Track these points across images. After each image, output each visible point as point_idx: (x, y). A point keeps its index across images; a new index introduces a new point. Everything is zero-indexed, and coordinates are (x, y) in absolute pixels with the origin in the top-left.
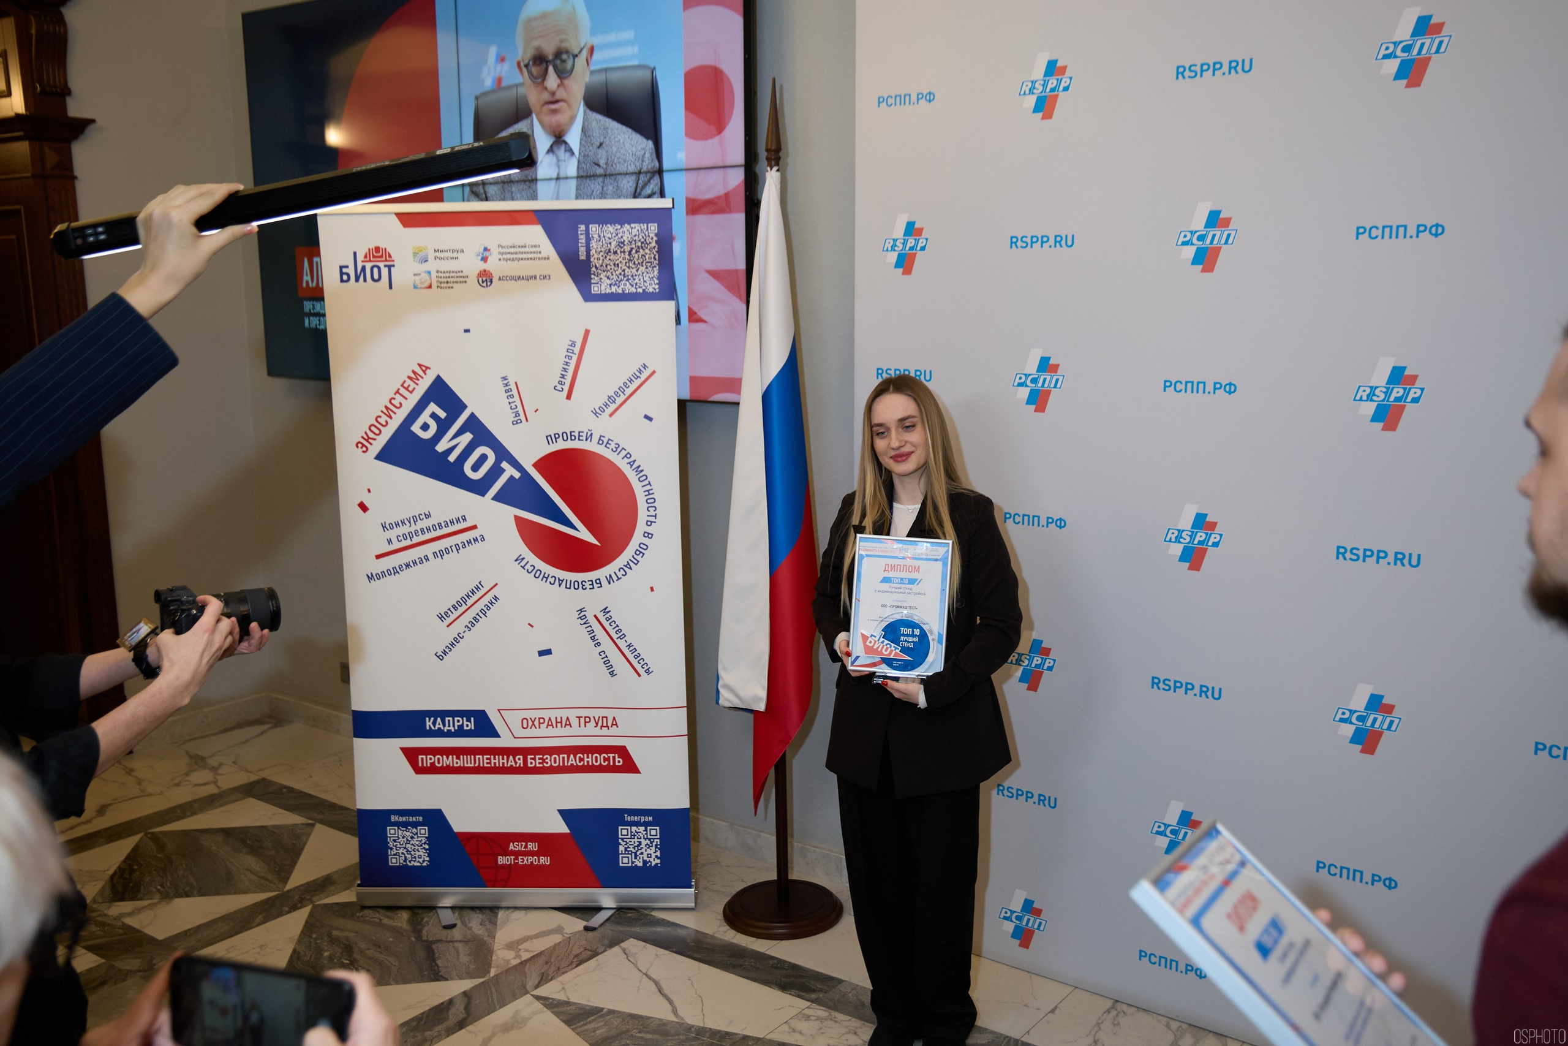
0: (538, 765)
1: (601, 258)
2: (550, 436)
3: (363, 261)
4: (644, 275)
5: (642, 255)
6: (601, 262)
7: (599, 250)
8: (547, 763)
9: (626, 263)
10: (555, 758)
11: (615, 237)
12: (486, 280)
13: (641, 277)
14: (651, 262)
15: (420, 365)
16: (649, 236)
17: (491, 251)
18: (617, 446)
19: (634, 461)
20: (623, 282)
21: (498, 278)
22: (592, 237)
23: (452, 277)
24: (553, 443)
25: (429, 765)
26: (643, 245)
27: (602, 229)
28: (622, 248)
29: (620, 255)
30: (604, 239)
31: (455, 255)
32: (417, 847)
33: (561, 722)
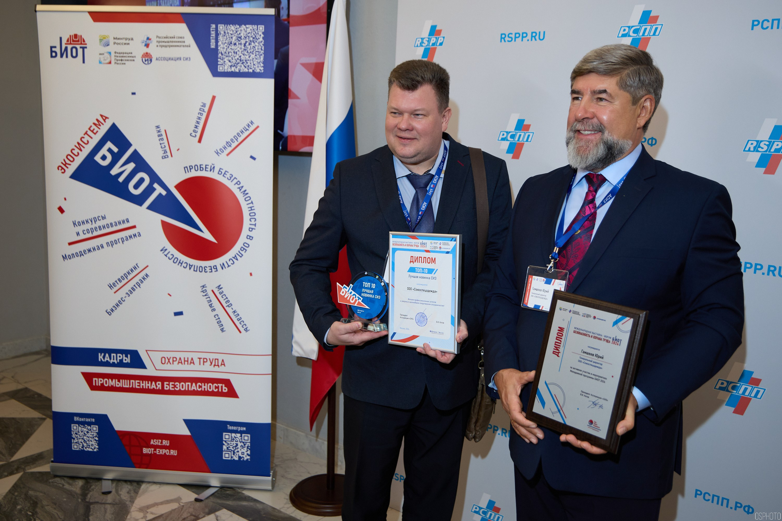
0: (171, 389)
1: (226, 48)
2: (187, 167)
3: (66, 44)
4: (254, 60)
5: (253, 47)
6: (225, 50)
7: (224, 42)
8: (177, 388)
9: (242, 51)
10: (183, 385)
11: (235, 33)
12: (148, 60)
13: (252, 62)
14: (259, 52)
15: (102, 116)
16: (258, 34)
17: (152, 40)
18: (231, 176)
19: (242, 187)
20: (239, 65)
21: (156, 59)
22: (220, 33)
23: (125, 57)
24: (188, 172)
25: (100, 385)
26: (254, 40)
27: (226, 27)
28: (239, 41)
29: (238, 46)
30: (227, 35)
31: (127, 42)
32: (90, 439)
33: (188, 361)
